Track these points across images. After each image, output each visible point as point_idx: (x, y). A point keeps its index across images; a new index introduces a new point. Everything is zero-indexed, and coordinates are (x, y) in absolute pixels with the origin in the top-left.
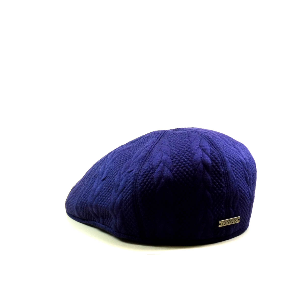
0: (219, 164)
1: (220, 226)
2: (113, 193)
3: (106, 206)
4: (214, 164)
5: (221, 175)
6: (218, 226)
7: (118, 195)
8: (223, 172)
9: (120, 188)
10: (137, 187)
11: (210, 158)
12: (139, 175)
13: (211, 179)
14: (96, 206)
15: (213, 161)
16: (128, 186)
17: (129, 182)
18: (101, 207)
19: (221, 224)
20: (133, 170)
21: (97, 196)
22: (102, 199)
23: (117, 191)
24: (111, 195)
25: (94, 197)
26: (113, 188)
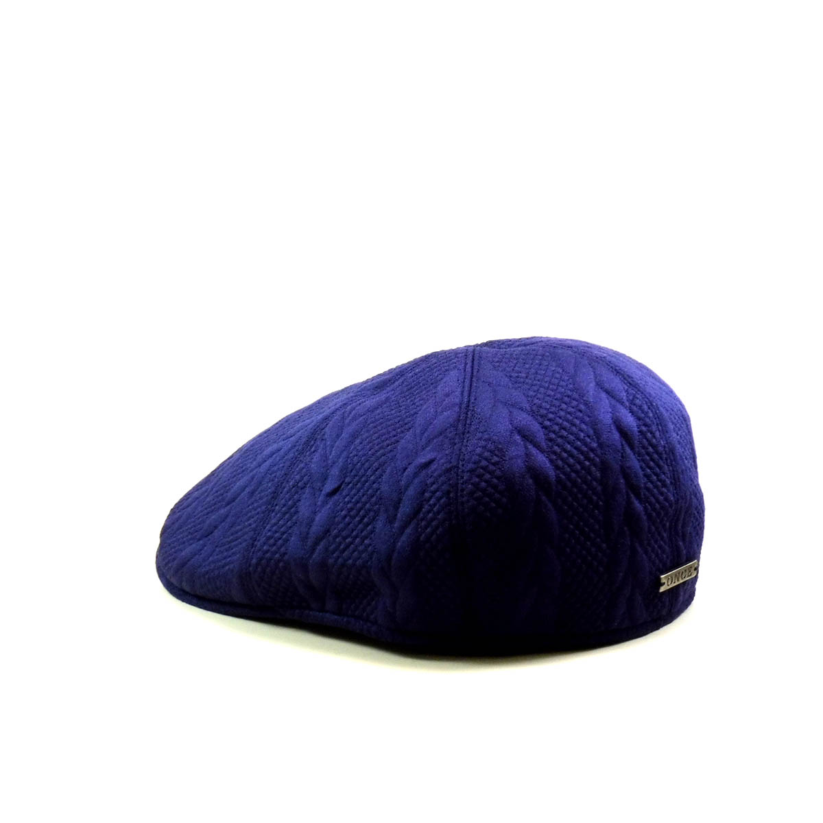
0: (654, 428)
1: (662, 589)
2: (379, 524)
3: (359, 562)
4: (644, 428)
5: (660, 454)
6: (659, 589)
7: (402, 529)
8: (665, 447)
9: (405, 509)
10: (463, 503)
11: (630, 412)
12: (463, 471)
13: (641, 467)
14: (323, 565)
15: (639, 419)
16: (431, 502)
17: (434, 492)
18: (343, 565)
19: (664, 583)
20: (435, 459)
21: (321, 539)
22: (340, 544)
23: (395, 519)
24: (372, 532)
25: (310, 543)
26: (377, 513)
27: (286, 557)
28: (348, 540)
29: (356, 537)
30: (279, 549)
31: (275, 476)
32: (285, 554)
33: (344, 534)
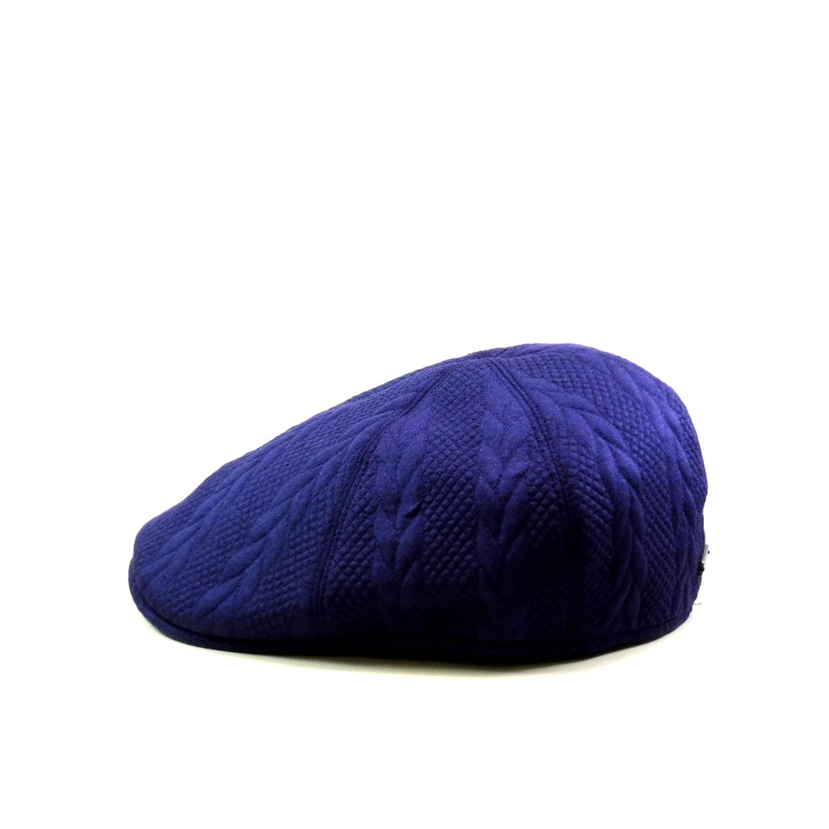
2: (480, 539)
3: (463, 579)
7: (510, 540)
14: (419, 586)
16: (538, 510)
17: (539, 500)
18: (443, 585)
21: (412, 561)
22: (436, 563)
23: (499, 531)
24: (472, 548)
25: (397, 567)
26: (475, 528)
27: (370, 585)
28: (445, 558)
29: (454, 554)
30: (359, 577)
31: (324, 505)
32: (368, 581)
33: (439, 552)
